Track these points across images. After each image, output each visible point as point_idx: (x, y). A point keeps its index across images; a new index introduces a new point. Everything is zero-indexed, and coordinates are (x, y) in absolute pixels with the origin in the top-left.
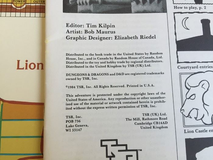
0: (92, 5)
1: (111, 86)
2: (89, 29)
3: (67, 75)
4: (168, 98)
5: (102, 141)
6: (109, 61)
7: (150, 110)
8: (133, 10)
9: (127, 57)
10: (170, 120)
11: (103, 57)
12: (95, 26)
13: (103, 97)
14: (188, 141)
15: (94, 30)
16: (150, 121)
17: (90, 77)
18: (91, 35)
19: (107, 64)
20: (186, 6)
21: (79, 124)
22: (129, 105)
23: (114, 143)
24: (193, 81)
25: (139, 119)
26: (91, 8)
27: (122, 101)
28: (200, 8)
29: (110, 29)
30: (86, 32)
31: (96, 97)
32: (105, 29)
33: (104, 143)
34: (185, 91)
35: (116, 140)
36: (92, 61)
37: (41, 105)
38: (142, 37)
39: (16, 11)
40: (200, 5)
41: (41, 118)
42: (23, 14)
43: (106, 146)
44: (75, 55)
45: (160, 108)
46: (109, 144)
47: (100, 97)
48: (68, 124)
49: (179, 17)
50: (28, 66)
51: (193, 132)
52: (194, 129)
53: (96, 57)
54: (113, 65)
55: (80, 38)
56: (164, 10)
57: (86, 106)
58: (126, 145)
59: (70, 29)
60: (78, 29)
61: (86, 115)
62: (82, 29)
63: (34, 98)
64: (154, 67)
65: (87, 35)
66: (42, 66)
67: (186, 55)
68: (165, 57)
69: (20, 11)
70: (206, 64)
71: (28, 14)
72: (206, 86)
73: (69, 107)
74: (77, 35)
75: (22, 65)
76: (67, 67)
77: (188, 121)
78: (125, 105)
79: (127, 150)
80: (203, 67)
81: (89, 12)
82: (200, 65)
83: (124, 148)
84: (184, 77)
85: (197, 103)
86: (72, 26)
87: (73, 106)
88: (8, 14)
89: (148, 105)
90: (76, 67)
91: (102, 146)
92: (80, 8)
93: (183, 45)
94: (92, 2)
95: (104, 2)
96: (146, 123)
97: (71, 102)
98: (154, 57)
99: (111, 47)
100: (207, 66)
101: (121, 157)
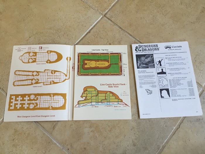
1: (146, 81)
3: (139, 79)
4: (156, 82)
5: (146, 89)
7: (153, 84)
9: (149, 76)
10: (157, 86)
12: (143, 71)
14: (160, 89)
17: (143, 79)
20: (158, 67)
21: (142, 87)
23: (148, 90)
24: (160, 79)
29: (145, 71)
38: (151, 72)
44: (140, 76)
45: (155, 84)
47: (145, 83)
49: (157, 69)
53: (143, 76)
56: (155, 67)
61: (143, 85)
64: (153, 77)
65: (141, 72)
67: (159, 75)
68: (155, 75)
78: (149, 84)
85: (161, 83)
86: (139, 71)
92: (140, 68)
93: (158, 74)
94: (142, 67)
95: (144, 67)
96: (153, 86)
97: (140, 83)
98: (153, 76)
99: (146, 74)
100: (163, 77)
101: (149, 92)
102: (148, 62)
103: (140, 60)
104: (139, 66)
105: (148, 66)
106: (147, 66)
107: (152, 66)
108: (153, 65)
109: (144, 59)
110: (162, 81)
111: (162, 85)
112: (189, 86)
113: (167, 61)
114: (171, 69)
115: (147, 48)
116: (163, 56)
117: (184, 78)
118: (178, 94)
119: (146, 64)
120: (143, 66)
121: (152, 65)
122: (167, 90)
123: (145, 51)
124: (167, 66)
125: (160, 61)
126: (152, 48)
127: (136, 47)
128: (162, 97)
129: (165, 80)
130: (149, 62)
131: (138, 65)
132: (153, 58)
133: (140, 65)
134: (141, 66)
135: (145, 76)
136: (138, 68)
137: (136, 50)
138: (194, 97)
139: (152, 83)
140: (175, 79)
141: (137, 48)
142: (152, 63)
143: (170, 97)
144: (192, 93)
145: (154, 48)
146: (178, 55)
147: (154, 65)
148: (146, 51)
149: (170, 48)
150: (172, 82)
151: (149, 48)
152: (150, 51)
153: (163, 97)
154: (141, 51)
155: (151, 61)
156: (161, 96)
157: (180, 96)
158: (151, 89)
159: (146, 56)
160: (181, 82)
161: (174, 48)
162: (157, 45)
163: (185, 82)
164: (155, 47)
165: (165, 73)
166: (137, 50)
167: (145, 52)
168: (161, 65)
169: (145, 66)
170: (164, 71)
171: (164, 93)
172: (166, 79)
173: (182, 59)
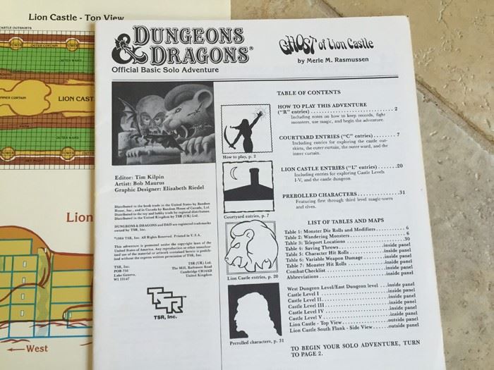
0: (141, 157)
1: (159, 237)
2: (138, 181)
3: (116, 227)
4: (213, 247)
5: (148, 289)
6: (157, 212)
7: (195, 259)
8: (182, 160)
9: (175, 207)
10: (214, 268)
11: (152, 208)
12: (143, 178)
13: (151, 248)
14: (231, 288)
15: (143, 181)
16: (195, 270)
17: (138, 228)
18: (140, 186)
19: (155, 215)
20: (235, 155)
21: (127, 273)
22: (176, 254)
23: (161, 290)
24: (239, 230)
25: (185, 268)
26: (141, 159)
27: (169, 251)
28: (250, 157)
29: (159, 180)
30: (135, 183)
31: (143, 248)
32: (154, 181)
33: (150, 291)
34: (230, 239)
35: (163, 288)
36: (140, 212)
37: (91, 256)
38: (190, 188)
39: (65, 163)
40: (250, 154)
41: (91, 269)
42: (72, 166)
43: (153, 294)
44: (124, 207)
45: (205, 257)
46: (155, 291)
47: (147, 248)
48: (117, 274)
49: (228, 167)
50: (78, 218)
51: (235, 279)
52: (237, 276)
53: (144, 208)
54: (161, 215)
55: (129, 190)
56: (213, 160)
57: (134, 256)
58: (172, 293)
59: (119, 182)
60: (126, 181)
61: (134, 265)
62: (131, 181)
63: (84, 249)
64: (202, 217)
65: (136, 187)
66: (91, 218)
67: (233, 205)
68: (212, 208)
69: (69, 163)
70: (252, 214)
71: (77, 166)
72: (251, 235)
73: (118, 257)
74: (126, 187)
75: (72, 217)
76: (116, 219)
77: (232, 269)
78: (172, 255)
79: (172, 297)
80: (249, 217)
81: (138, 163)
82: (246, 214)
83: (170, 295)
84: (230, 227)
85: (241, 251)
86: (121, 178)
87: (121, 257)
88: (57, 166)
89: (194, 254)
90: (124, 218)
91: (148, 293)
92: (129, 160)
93: (231, 195)
94: (141, 153)
95: (153, 153)
96: (191, 271)
97: (119, 253)
98: (202, 207)
99: (159, 198)
100: (253, 216)
101: (166, 303)
102: (179, 129)
103: (134, 116)
104: (125, 150)
105: (176, 149)
106: (170, 149)
107: (201, 150)
108: (205, 147)
109: (159, 110)
110: (243, 241)
111: (245, 259)
112: (392, 270)
113: (283, 124)
114: (306, 173)
115: (182, 48)
116: (267, 94)
117: (367, 225)
118: (326, 317)
119: (168, 139)
120: (148, 149)
121: (200, 144)
122: (271, 292)
123: (166, 64)
124: (284, 154)
125: (245, 121)
126: (209, 47)
127: (121, 37)
128: (235, 333)
129: (263, 234)
130: (188, 125)
131: (122, 144)
132: (212, 106)
133: (131, 145)
134: (136, 150)
135: (156, 212)
136: (118, 160)
137: (116, 55)
138: (410, 333)
139: (189, 250)
140: (321, 227)
141: (121, 41)
142: (204, 135)
143: (280, 332)
144: (403, 312)
145: (221, 47)
146: (350, 92)
147: (212, 145)
148: (176, 66)
149: (307, 52)
150: (300, 244)
151: (195, 47)
152: (197, 66)
153: (243, 335)
154: (143, 59)
155: (197, 123)
156: (233, 325)
157: (337, 326)
158: (178, 284)
159: (169, 95)
160: (351, 245)
161: (328, 53)
162: (239, 33)
163: (369, 247)
164: (226, 45)
165: (267, 194)
166: (124, 55)
167: (170, 66)
168: (248, 147)
169: (159, 147)
170: (264, 181)
171: (253, 308)
172: (271, 226)
173: (368, 118)
